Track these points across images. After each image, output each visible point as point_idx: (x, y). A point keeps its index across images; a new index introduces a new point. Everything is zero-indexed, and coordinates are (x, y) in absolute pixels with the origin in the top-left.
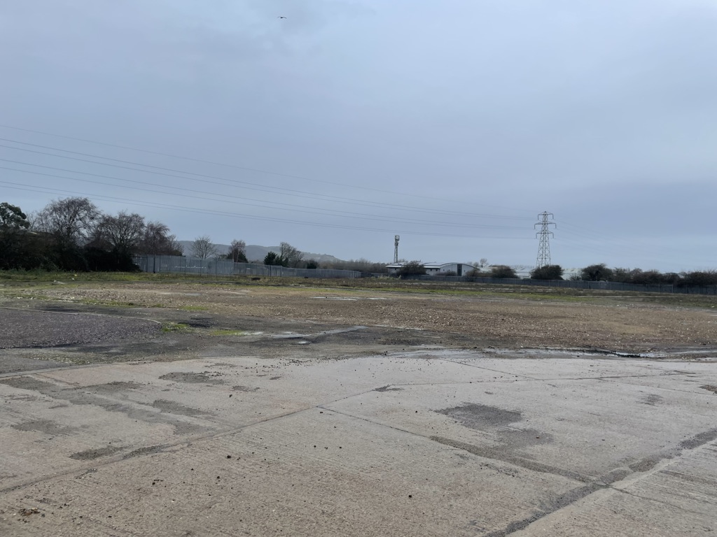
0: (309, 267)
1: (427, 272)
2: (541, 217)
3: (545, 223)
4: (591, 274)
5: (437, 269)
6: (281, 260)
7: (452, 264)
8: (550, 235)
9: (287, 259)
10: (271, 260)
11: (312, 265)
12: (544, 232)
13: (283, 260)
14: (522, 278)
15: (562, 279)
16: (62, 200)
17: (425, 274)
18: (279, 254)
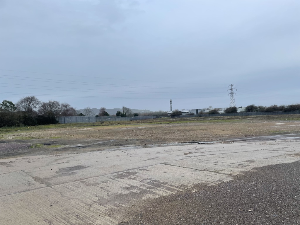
0: (135, 116)
1: (182, 114)
2: (230, 87)
3: (232, 89)
4: (249, 109)
5: (187, 112)
6: (123, 114)
7: (194, 110)
8: (235, 94)
9: (126, 113)
10: (119, 114)
11: (136, 115)
12: (232, 93)
13: (124, 114)
14: (221, 113)
15: (237, 112)
16: (25, 98)
17: (181, 115)
18: (122, 111)
